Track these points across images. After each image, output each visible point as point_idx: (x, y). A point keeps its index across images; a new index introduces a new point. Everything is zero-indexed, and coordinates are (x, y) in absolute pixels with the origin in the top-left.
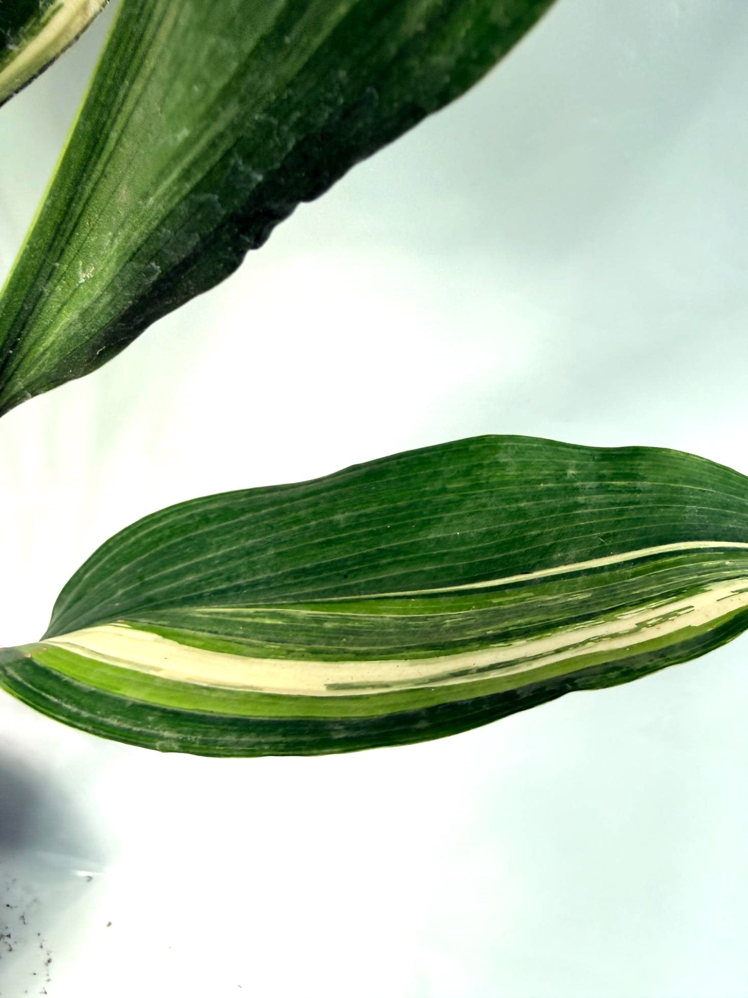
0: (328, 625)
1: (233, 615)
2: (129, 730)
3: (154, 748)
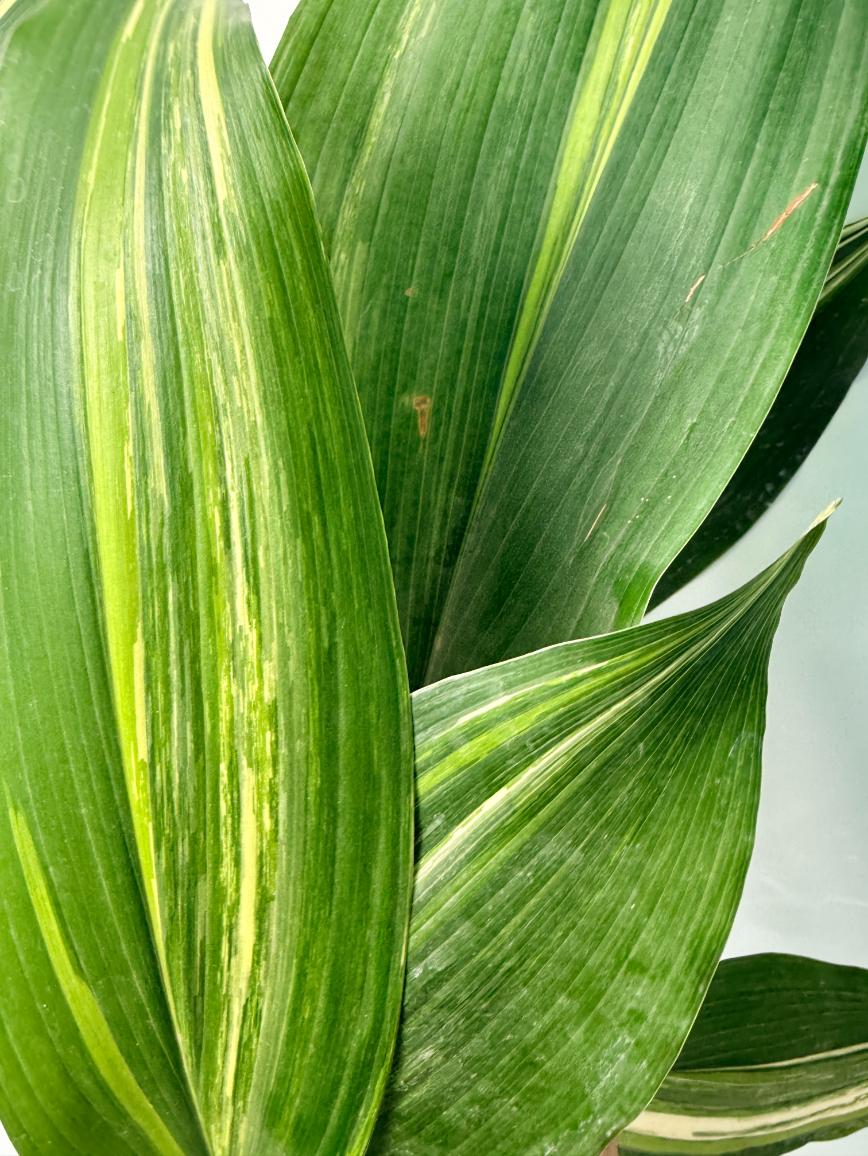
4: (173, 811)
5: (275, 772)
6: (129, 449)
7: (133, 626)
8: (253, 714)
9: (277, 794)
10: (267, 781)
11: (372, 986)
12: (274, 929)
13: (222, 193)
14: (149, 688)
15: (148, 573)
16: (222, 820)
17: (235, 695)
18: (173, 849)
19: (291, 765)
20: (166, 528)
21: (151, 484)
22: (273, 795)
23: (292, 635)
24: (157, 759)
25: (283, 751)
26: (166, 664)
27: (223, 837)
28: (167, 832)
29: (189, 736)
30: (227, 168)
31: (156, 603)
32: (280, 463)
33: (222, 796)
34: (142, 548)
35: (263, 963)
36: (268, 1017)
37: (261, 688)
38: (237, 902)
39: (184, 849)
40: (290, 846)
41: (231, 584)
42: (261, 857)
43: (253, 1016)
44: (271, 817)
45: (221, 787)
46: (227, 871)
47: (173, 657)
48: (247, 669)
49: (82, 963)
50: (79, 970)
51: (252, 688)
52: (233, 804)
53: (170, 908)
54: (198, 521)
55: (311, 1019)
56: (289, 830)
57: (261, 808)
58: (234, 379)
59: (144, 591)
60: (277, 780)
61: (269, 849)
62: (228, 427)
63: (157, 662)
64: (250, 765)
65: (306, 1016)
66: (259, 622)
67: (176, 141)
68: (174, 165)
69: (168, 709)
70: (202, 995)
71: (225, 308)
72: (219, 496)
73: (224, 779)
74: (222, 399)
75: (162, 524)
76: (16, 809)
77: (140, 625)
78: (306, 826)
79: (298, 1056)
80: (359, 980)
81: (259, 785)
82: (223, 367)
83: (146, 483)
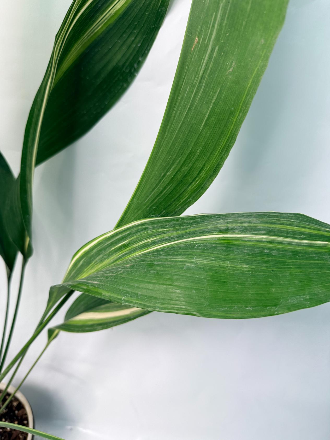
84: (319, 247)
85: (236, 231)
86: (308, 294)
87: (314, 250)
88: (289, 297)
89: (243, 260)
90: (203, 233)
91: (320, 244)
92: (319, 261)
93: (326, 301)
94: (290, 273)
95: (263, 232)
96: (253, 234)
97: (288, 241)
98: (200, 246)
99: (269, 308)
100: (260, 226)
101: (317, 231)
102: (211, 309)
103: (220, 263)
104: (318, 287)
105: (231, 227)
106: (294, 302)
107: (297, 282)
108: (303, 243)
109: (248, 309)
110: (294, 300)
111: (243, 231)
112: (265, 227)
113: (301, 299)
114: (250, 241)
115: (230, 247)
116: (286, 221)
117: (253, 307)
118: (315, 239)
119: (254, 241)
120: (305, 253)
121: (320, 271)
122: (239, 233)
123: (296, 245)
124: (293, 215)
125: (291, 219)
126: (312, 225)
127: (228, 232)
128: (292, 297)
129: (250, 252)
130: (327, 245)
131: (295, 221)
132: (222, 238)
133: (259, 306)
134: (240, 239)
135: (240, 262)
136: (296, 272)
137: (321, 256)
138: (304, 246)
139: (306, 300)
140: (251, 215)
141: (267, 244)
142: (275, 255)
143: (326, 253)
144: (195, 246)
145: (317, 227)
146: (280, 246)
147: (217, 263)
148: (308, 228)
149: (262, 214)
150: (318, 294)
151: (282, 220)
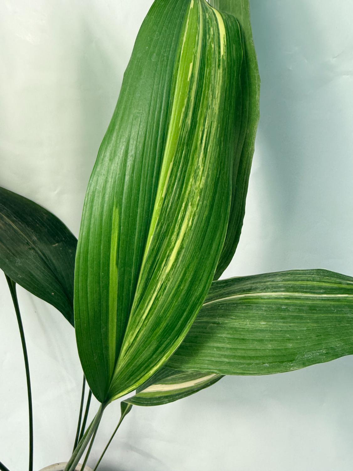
0: (194, 374)
1: (176, 377)
2: (158, 402)
3: (164, 404)
4: (166, 215)
5: (197, 209)
6: (183, 110)
7: (172, 158)
8: (196, 190)
9: (195, 215)
10: (194, 211)
11: (204, 279)
12: (181, 258)
13: (222, 53)
14: (171, 177)
15: (179, 144)
16: (178, 221)
17: (193, 184)
18: (161, 227)
19: (202, 207)
20: (187, 133)
21: (187, 120)
22: (194, 215)
23: (211, 171)
24: (167, 198)
25: (201, 203)
26: (177, 171)
27: (176, 226)
28: (162, 221)
29: (178, 193)
30: (225, 48)
31: (180, 153)
32: (219, 125)
33: (180, 213)
34: (180, 137)
35: (174, 269)
36: (168, 289)
37: (200, 184)
38: (173, 248)
39: (165, 227)
40: (194, 232)
41: (200, 153)
42: (185, 234)
43: (163, 287)
44: (192, 222)
45: (181, 210)
46: (174, 237)
47: (180, 169)
48: (198, 177)
49: (119, 261)
50: (117, 264)
51: (198, 183)
52: (183, 216)
53: (154, 246)
54: (196, 133)
55: (182, 290)
56: (195, 227)
57: (190, 219)
58: (214, 100)
59: (177, 149)
60: (197, 211)
61: (188, 232)
62: (209, 112)
63: (175, 169)
64: (191, 205)
65: (181, 288)
66: (204, 165)
67: (211, 37)
68: (210, 42)
69: (174, 184)
70: (150, 279)
71: (217, 81)
72: (203, 129)
73: (183, 208)
74: (210, 104)
75: (187, 132)
76: (116, 207)
77: (174, 158)
78: (200, 226)
79: (174, 302)
80: (201, 277)
81: (192, 212)
82: (212, 96)
83: (186, 120)
84: (338, 300)
85: (258, 290)
86: (325, 348)
87: (333, 303)
88: (305, 352)
89: (261, 317)
90: (229, 294)
91: (339, 297)
92: (338, 314)
93: (342, 355)
94: (308, 327)
95: (283, 289)
96: (273, 292)
97: (306, 297)
98: (223, 306)
99: (285, 364)
100: (281, 284)
101: (338, 284)
102: (230, 366)
103: (240, 321)
104: (336, 341)
105: (255, 287)
106: (310, 357)
107: (314, 336)
108: (322, 297)
109: (265, 365)
110: (311, 355)
111: (264, 289)
112: (285, 284)
113: (317, 353)
114: (269, 298)
115: (249, 306)
116: (307, 277)
117: (270, 363)
118: (335, 293)
119: (273, 298)
120: (323, 306)
121: (339, 325)
122: (261, 291)
123: (314, 300)
124: (315, 271)
125: (313, 275)
126: (333, 279)
127: (250, 292)
128: (308, 352)
129: (267, 309)
130: (347, 297)
131: (316, 276)
132: (243, 297)
133: (276, 362)
134: (260, 297)
135: (259, 320)
136: (314, 327)
137: (340, 309)
138: (322, 300)
139: (322, 354)
140: (276, 275)
141: (285, 300)
142: (292, 310)
143: (346, 305)
144: (219, 307)
145: (338, 280)
146: (298, 302)
147: (238, 321)
148: (328, 282)
149: (286, 272)
150: (335, 348)
151: (304, 277)
